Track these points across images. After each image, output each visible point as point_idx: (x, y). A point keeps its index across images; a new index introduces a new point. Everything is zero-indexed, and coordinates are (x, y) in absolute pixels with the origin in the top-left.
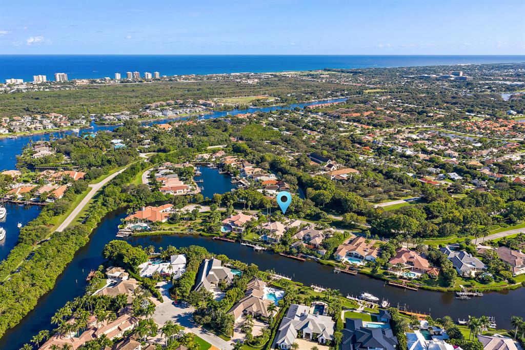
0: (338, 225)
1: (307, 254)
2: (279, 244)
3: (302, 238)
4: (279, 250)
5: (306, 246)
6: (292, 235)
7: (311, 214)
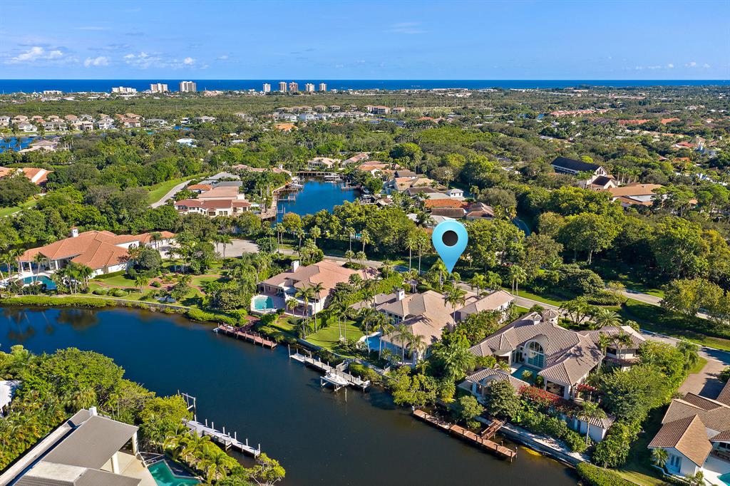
0: (648, 319)
1: (526, 425)
2: (414, 372)
3: (509, 354)
4: (409, 397)
5: (523, 391)
6: (473, 341)
7: (550, 277)
